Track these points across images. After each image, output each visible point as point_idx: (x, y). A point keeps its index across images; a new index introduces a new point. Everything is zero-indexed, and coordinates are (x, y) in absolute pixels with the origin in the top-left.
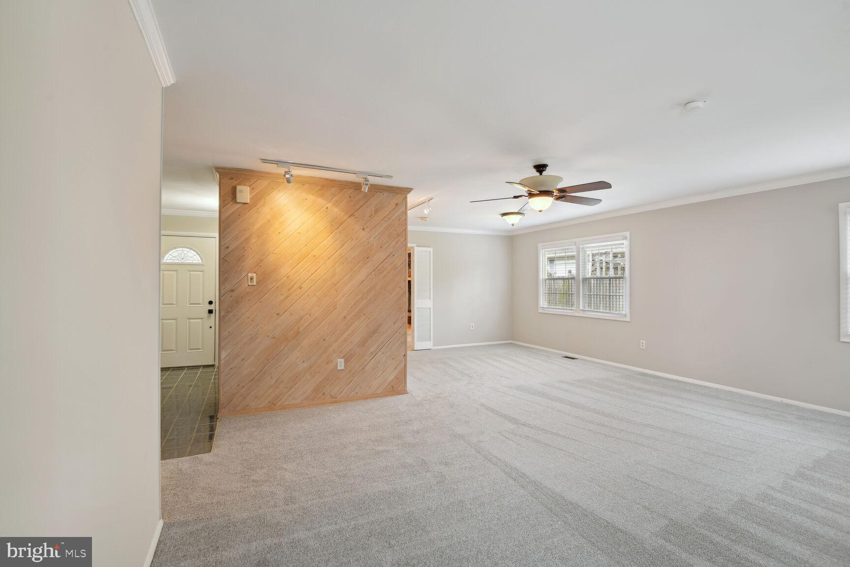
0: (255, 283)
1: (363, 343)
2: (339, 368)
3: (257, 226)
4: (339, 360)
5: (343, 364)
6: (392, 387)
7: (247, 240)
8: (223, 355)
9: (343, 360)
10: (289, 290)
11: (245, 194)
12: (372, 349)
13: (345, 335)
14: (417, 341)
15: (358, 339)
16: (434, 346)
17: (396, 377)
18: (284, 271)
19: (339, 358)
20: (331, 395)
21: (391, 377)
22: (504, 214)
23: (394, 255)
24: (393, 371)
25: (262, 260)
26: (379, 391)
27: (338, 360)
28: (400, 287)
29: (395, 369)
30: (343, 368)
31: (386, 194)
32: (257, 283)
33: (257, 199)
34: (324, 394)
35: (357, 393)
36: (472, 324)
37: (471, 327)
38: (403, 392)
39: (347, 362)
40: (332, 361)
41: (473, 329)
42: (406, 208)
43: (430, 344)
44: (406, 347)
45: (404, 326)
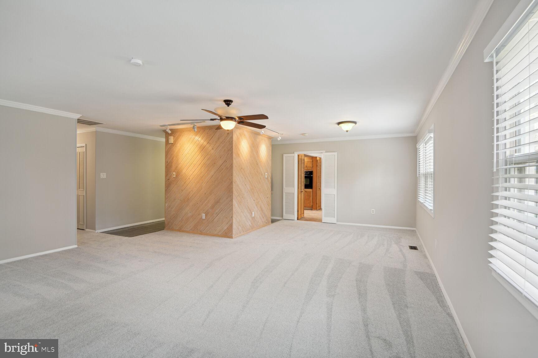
0: (175, 177)
1: (213, 207)
3: (176, 152)
4: (203, 214)
6: (226, 233)
7: (173, 158)
8: (166, 205)
10: (185, 180)
11: (171, 140)
12: (217, 211)
13: (205, 202)
14: (325, 217)
15: (211, 205)
16: (337, 222)
17: (228, 228)
18: (184, 171)
19: (203, 213)
20: (200, 231)
21: (226, 228)
23: (226, 162)
24: (226, 225)
25: (177, 167)
26: (220, 234)
29: (227, 223)
30: (204, 218)
32: (176, 176)
33: (175, 141)
34: (197, 229)
35: (210, 232)
37: (372, 211)
38: (231, 237)
39: (206, 216)
40: (200, 214)
41: (374, 213)
42: (233, 135)
43: (334, 220)
44: (232, 213)
45: (232, 200)
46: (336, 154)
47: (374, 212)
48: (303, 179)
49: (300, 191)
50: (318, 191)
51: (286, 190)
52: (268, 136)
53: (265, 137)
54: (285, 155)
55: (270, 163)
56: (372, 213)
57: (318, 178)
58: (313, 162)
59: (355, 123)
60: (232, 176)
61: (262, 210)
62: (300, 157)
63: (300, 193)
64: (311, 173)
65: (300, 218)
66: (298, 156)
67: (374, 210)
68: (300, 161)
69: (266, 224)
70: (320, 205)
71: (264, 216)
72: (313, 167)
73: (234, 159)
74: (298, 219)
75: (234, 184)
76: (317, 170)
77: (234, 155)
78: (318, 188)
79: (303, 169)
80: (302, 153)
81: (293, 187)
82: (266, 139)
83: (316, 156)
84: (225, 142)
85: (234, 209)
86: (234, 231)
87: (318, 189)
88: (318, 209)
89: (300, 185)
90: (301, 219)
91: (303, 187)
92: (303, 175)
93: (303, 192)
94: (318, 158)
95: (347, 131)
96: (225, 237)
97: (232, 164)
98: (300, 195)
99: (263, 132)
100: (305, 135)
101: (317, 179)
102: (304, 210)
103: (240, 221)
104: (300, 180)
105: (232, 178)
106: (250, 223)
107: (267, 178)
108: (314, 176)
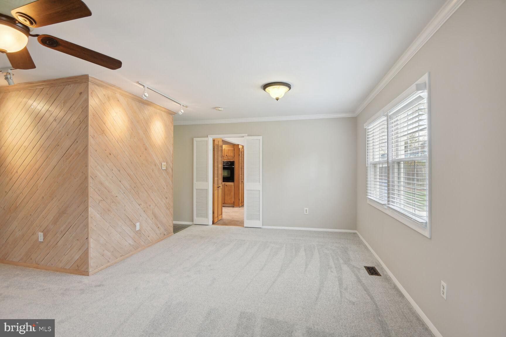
1: (55, 221)
2: (40, 240)
5: (42, 238)
6: (78, 266)
9: (42, 234)
10: (11, 174)
12: (62, 228)
13: (44, 213)
14: (247, 218)
15: (52, 218)
16: (263, 225)
17: (80, 257)
20: (35, 262)
21: (77, 257)
22: (265, 87)
23: (77, 142)
24: (78, 251)
26: (68, 267)
27: (39, 233)
28: (83, 172)
29: (80, 249)
30: (42, 240)
31: (72, 85)
34: (31, 259)
35: (52, 265)
36: (305, 209)
37: (305, 211)
38: (85, 273)
39: (45, 236)
40: (35, 234)
41: (307, 213)
42: (88, 96)
43: (258, 223)
44: (88, 231)
45: (86, 209)
46: (261, 138)
47: (307, 211)
48: (220, 171)
49: (216, 186)
50: (240, 185)
51: (197, 185)
52: (165, 108)
53: (161, 110)
54: (195, 139)
55: (171, 149)
56: (305, 213)
57: (240, 169)
58: (234, 150)
59: (288, 86)
60: (86, 166)
61: (155, 217)
62: (216, 143)
63: (216, 188)
64: (232, 163)
65: (216, 221)
66: (214, 141)
67: (307, 209)
68: (216, 148)
69: (165, 236)
70: (242, 201)
71: (159, 225)
72: (234, 156)
73: (90, 137)
74: (213, 223)
75: (90, 180)
76: (239, 159)
77: (91, 131)
78: (240, 181)
79: (220, 159)
80: (219, 137)
81: (207, 180)
82: (163, 113)
83: (238, 144)
84: (75, 108)
85: (92, 225)
86: (92, 262)
87: (240, 183)
88: (240, 205)
89: (216, 179)
90: (218, 222)
91: (220, 181)
92: (221, 166)
93: (221, 187)
94: (240, 147)
95: (277, 99)
96: (76, 274)
97: (87, 146)
98: (216, 192)
99: (147, 95)
100: (220, 109)
101: (239, 171)
102: (223, 207)
103: (107, 242)
104: (216, 172)
105: (87, 171)
106: (131, 242)
107: (166, 170)
108: (236, 166)
